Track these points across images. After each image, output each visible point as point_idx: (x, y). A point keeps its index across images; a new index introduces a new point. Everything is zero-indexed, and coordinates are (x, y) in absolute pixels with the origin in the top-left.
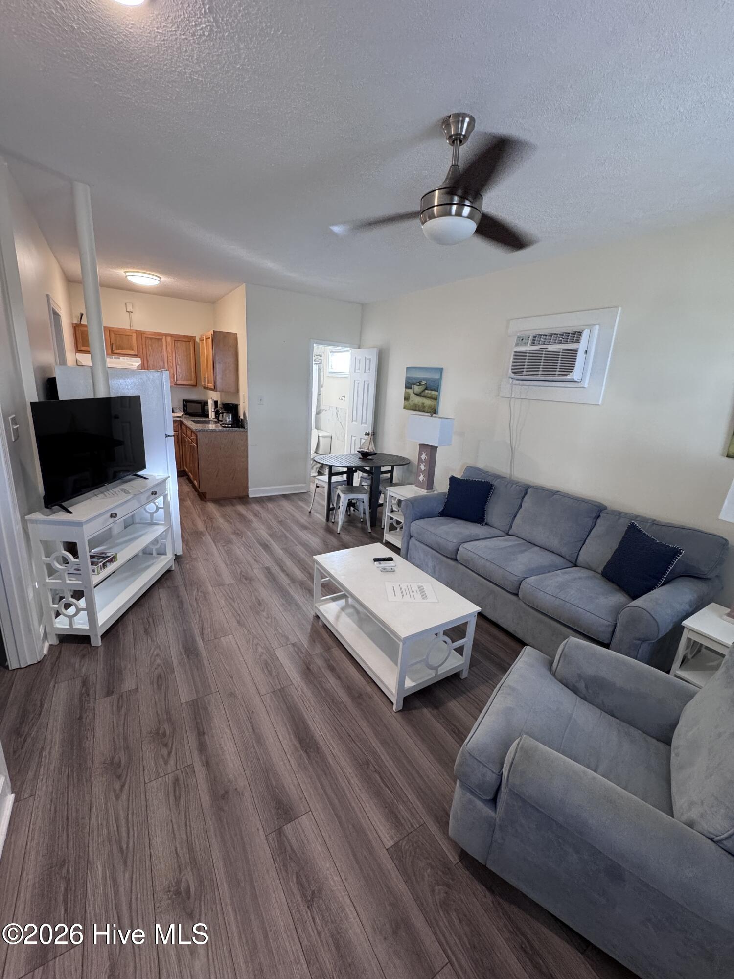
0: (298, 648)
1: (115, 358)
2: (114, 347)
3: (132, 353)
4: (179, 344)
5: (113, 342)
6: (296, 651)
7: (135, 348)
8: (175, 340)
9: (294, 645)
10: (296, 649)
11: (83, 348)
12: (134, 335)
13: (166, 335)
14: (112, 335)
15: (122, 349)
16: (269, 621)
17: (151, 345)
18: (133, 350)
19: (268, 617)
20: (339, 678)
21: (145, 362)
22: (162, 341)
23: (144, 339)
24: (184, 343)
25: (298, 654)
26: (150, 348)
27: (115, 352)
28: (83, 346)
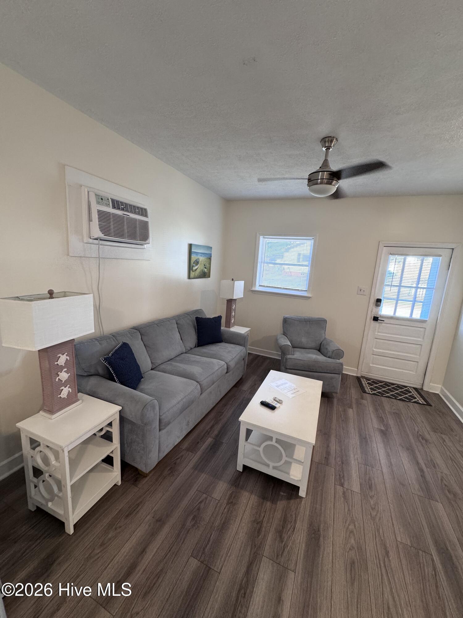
0: (340, 480)
6: (344, 479)
9: (342, 485)
10: (343, 481)
16: (351, 527)
19: (350, 532)
20: (328, 446)
25: (343, 476)
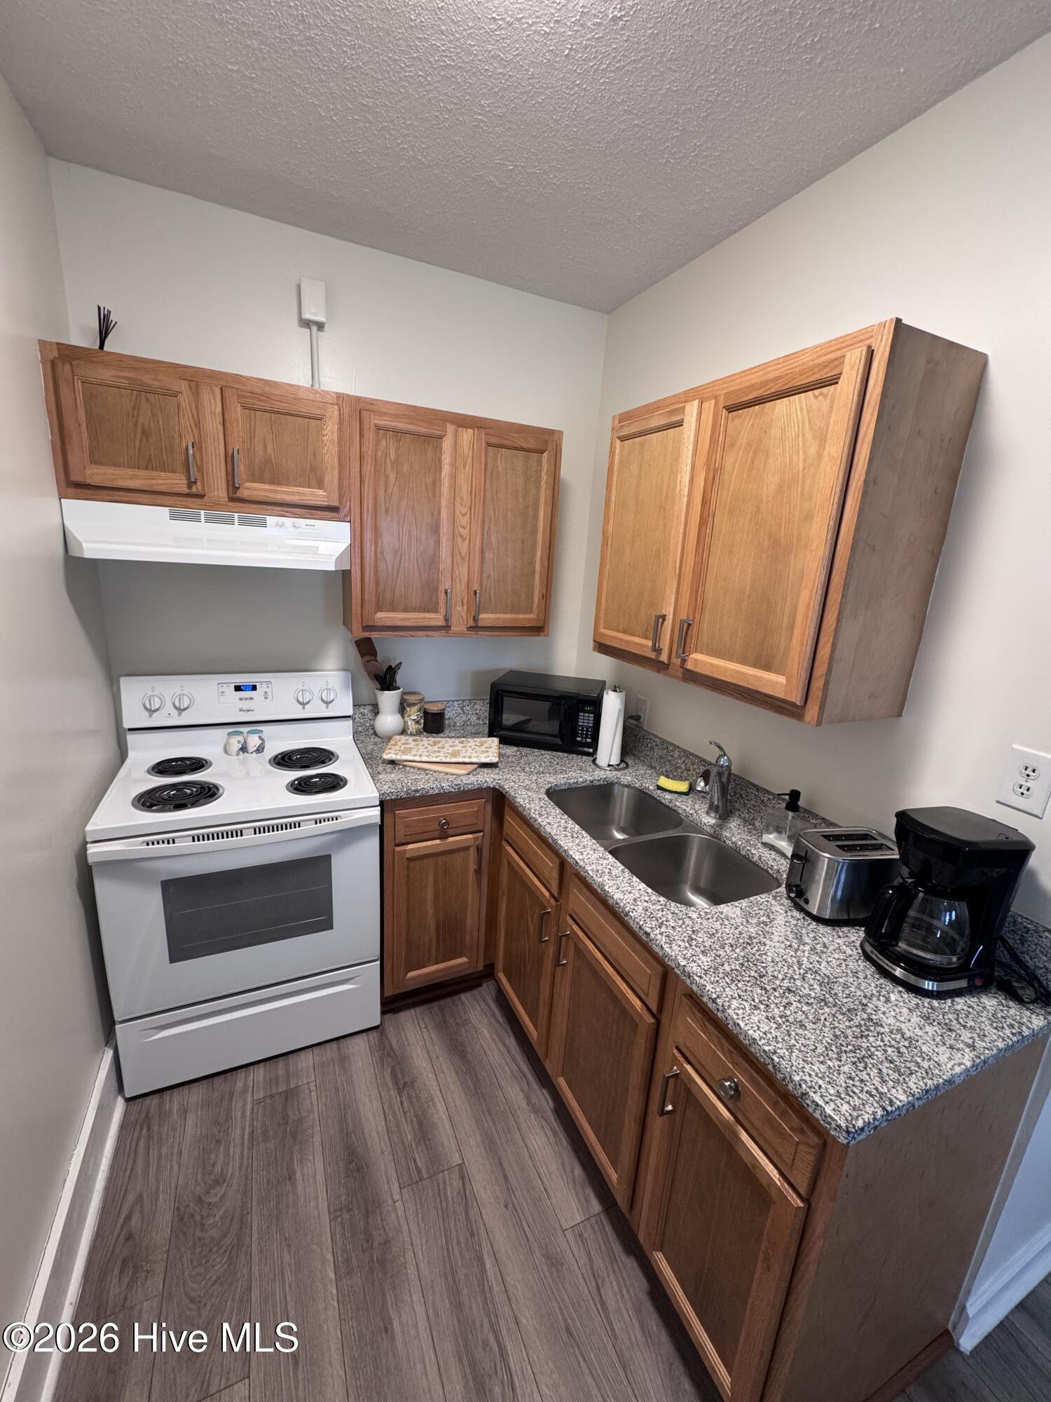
1: (243, 522)
2: (241, 469)
3: (318, 496)
4: (503, 460)
5: (236, 445)
7: (332, 477)
8: (489, 444)
11: (97, 474)
12: (334, 412)
13: (463, 422)
14: (236, 412)
15: (274, 481)
17: (396, 463)
18: (320, 485)
21: (368, 535)
22: (438, 450)
23: (370, 435)
24: (518, 459)
26: (392, 477)
27: (243, 493)
28: (94, 461)
